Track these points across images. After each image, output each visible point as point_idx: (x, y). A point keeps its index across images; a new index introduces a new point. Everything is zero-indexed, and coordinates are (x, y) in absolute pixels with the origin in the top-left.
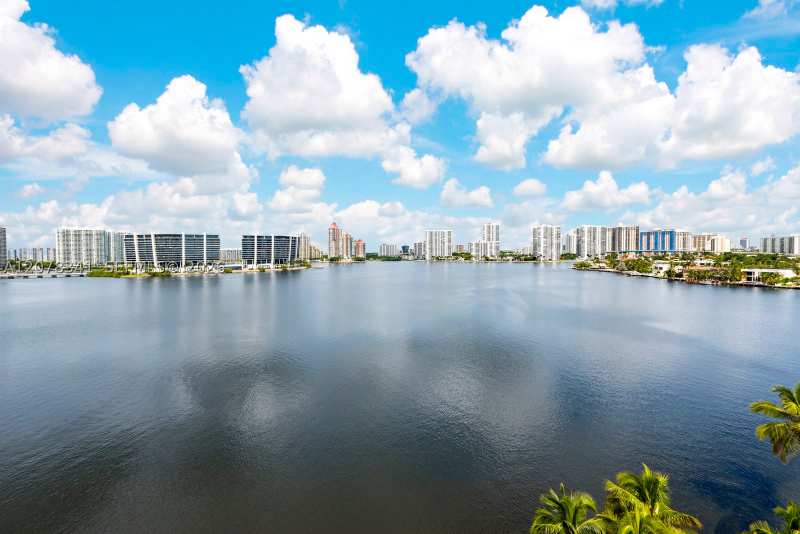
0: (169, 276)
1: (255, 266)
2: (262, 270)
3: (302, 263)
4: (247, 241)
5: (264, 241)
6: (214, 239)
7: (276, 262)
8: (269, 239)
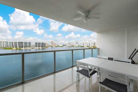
0: (21, 49)
1: (38, 48)
2: (39, 48)
3: (46, 47)
4: (36, 43)
5: (39, 43)
6: (30, 43)
7: (42, 47)
8: (40, 43)
